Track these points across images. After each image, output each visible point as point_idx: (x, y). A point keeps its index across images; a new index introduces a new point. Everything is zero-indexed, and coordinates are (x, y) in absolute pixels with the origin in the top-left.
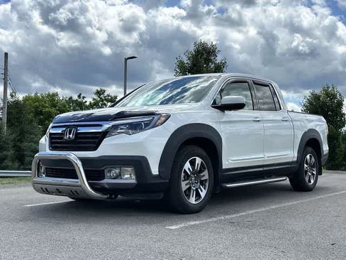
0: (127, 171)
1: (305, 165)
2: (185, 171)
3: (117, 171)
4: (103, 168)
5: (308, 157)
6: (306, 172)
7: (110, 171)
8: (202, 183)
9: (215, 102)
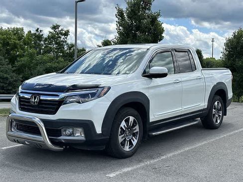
0: (78, 130)
1: (214, 110)
2: (121, 128)
3: (71, 130)
4: (60, 128)
5: (216, 103)
6: (214, 115)
7: (65, 131)
8: (134, 135)
9: (145, 72)
